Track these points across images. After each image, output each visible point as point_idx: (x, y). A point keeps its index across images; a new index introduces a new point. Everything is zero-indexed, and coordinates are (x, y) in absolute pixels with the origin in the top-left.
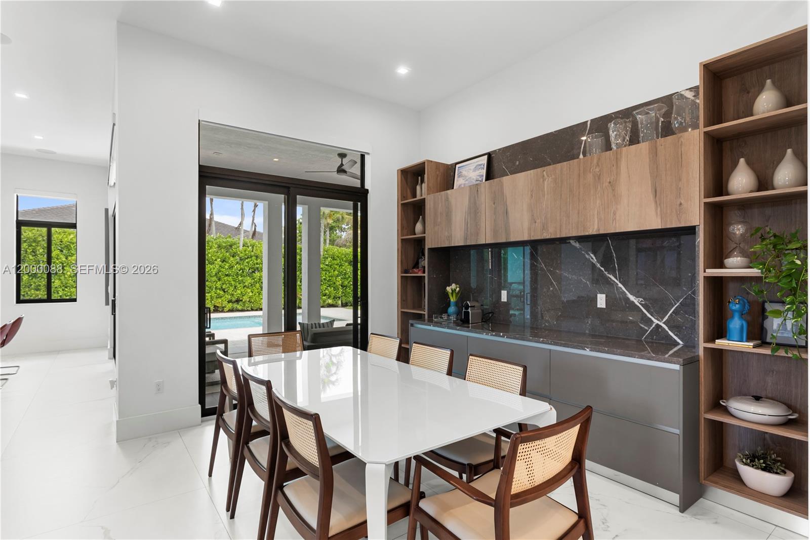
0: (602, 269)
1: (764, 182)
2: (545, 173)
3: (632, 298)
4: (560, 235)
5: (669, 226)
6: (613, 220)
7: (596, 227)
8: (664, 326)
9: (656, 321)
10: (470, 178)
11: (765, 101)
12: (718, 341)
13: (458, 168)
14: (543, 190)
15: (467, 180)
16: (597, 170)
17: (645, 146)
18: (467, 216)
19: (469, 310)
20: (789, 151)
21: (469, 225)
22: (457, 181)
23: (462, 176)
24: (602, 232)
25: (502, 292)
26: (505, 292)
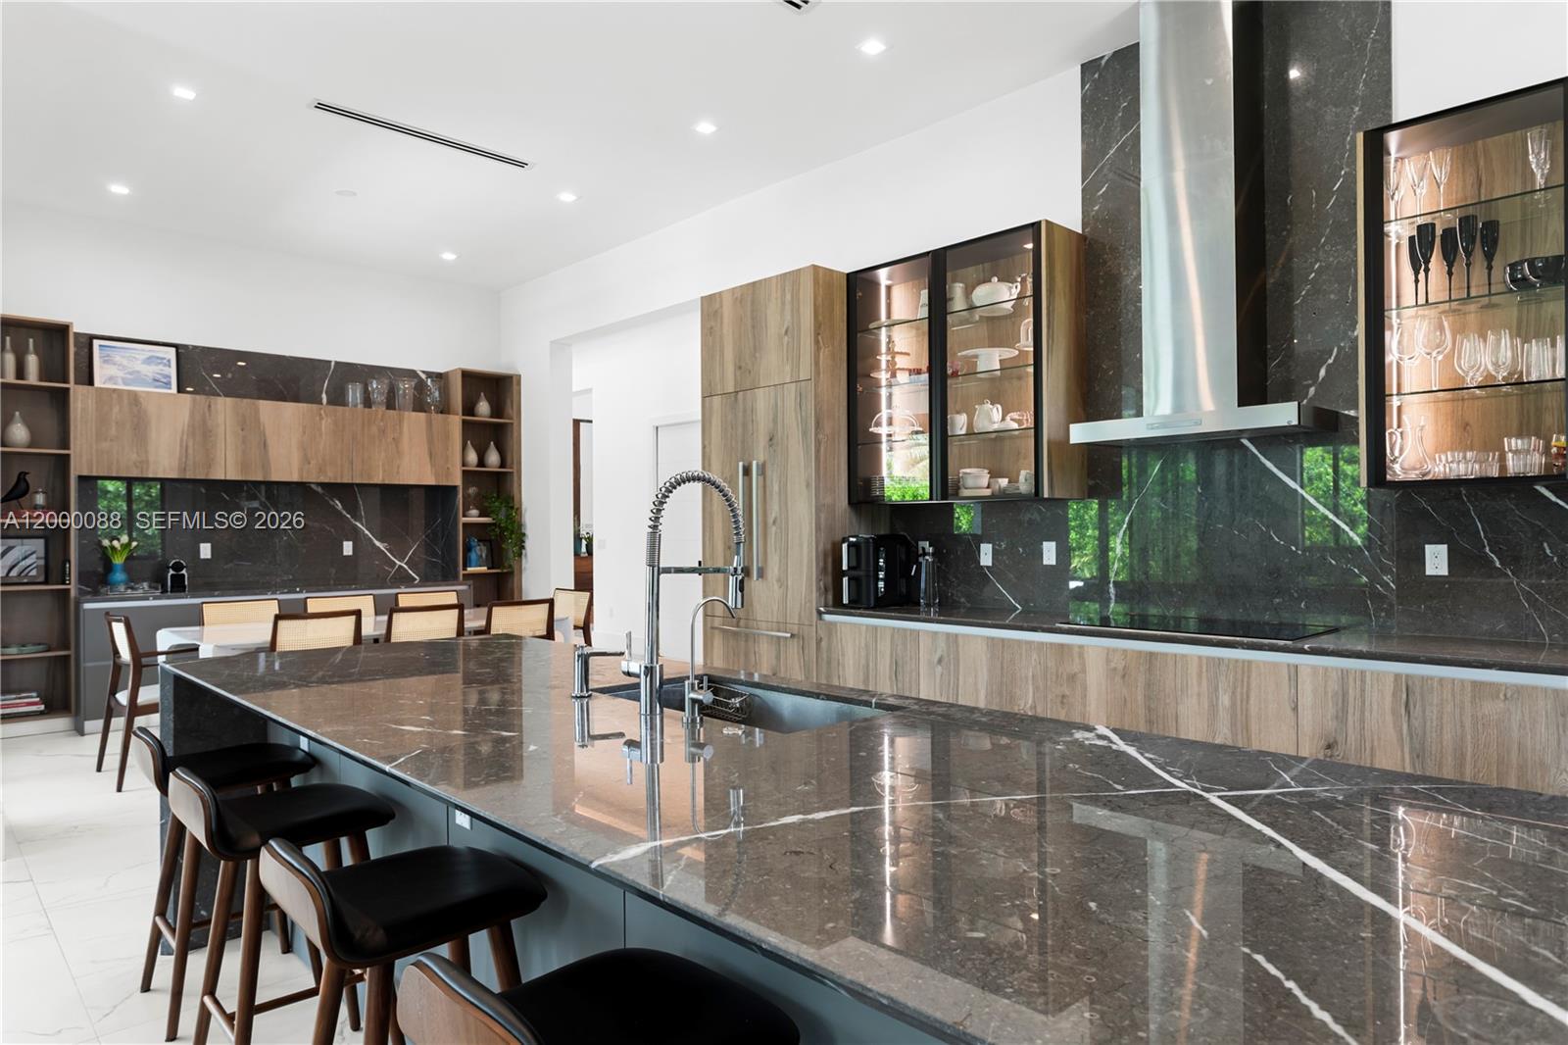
0: (348, 516)
1: (481, 462)
3: (377, 543)
5: (441, 484)
7: (381, 478)
8: (405, 566)
9: (399, 563)
10: (138, 372)
11: (484, 407)
12: (469, 569)
13: (100, 346)
14: (320, 429)
15: (130, 373)
16: (382, 424)
17: (422, 415)
18: (185, 437)
19: (184, 572)
20: (492, 443)
21: (190, 451)
22: (101, 367)
23: (115, 364)
24: (387, 482)
25: (202, 545)
26: (209, 545)
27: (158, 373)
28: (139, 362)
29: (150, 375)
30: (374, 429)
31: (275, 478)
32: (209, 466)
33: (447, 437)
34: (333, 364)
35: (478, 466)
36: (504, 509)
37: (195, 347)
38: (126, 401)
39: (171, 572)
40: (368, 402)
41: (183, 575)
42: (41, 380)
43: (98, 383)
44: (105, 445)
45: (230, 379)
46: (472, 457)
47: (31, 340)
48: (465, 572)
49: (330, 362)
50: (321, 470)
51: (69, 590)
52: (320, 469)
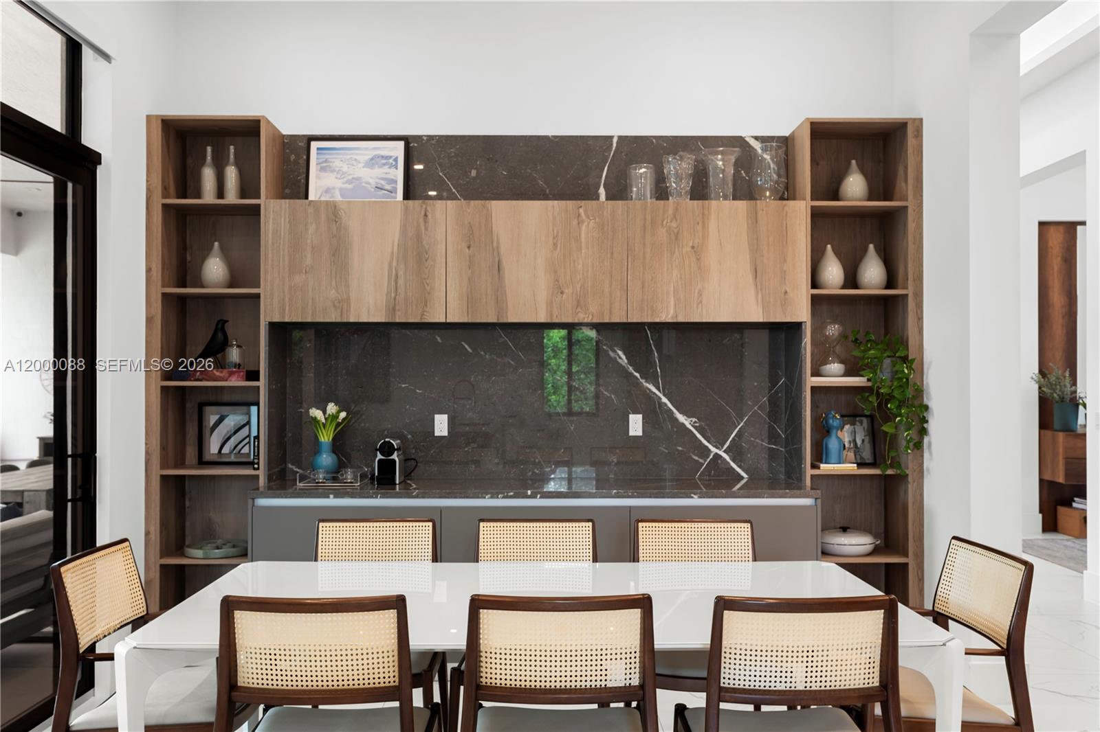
0: (637, 375)
2: (581, 211)
3: (681, 418)
4: (610, 318)
6: (698, 305)
7: (672, 312)
8: (725, 457)
9: (714, 450)
10: (358, 179)
11: (855, 186)
12: (823, 466)
13: (318, 149)
14: (578, 240)
15: (349, 182)
16: (674, 225)
17: (742, 205)
18: (394, 263)
19: (395, 456)
20: (871, 246)
22: (318, 177)
23: (332, 171)
24: (681, 319)
25: (437, 417)
26: (445, 417)
27: (383, 179)
28: (361, 165)
29: (371, 181)
30: (662, 233)
31: (512, 319)
32: (425, 302)
33: (783, 236)
34: (615, 140)
35: (844, 287)
36: (887, 361)
37: (430, 138)
38: (323, 217)
39: (379, 456)
40: (661, 192)
41: (394, 461)
42: (238, 197)
43: (312, 197)
45: (474, 178)
46: (833, 272)
47: (232, 148)
48: (816, 472)
49: (611, 138)
50: (579, 304)
51: (257, 476)
52: (578, 301)
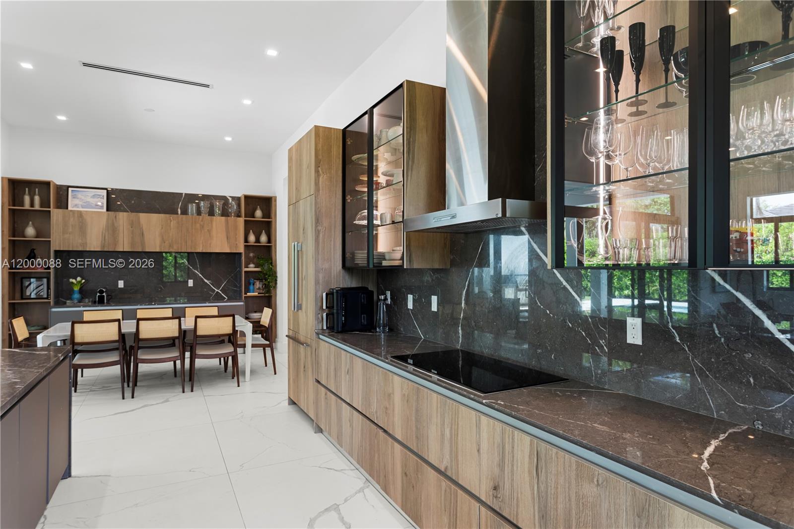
0: (191, 267)
2: (171, 218)
3: (206, 281)
4: (181, 250)
5: (233, 252)
6: (209, 247)
7: (201, 249)
8: (220, 292)
9: (217, 290)
10: (88, 202)
11: (259, 213)
12: (248, 294)
13: (72, 191)
14: (170, 226)
15: (84, 203)
16: (202, 223)
17: (223, 218)
18: (104, 232)
19: (104, 294)
20: (264, 231)
21: (106, 238)
22: (72, 200)
23: (78, 198)
24: (204, 251)
25: (119, 281)
26: (122, 281)
27: (98, 202)
28: (89, 197)
29: (94, 203)
30: (198, 225)
31: (147, 250)
32: (115, 245)
33: (236, 228)
34: (184, 194)
35: (255, 243)
36: (266, 265)
37: (117, 189)
38: (76, 215)
39: (98, 294)
40: (199, 213)
41: (104, 296)
42: (41, 207)
43: (70, 208)
44: (66, 236)
45: (133, 204)
46: (252, 238)
47: (37, 189)
48: (246, 295)
49: (182, 194)
50: (170, 246)
51: (50, 302)
52: (170, 245)
